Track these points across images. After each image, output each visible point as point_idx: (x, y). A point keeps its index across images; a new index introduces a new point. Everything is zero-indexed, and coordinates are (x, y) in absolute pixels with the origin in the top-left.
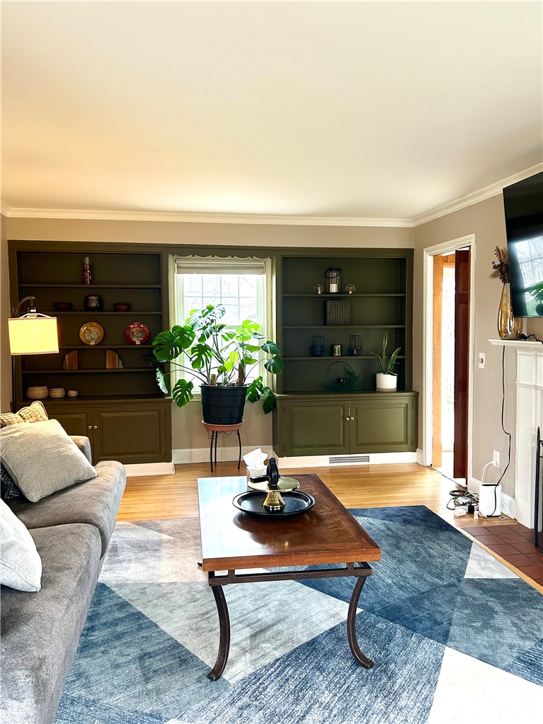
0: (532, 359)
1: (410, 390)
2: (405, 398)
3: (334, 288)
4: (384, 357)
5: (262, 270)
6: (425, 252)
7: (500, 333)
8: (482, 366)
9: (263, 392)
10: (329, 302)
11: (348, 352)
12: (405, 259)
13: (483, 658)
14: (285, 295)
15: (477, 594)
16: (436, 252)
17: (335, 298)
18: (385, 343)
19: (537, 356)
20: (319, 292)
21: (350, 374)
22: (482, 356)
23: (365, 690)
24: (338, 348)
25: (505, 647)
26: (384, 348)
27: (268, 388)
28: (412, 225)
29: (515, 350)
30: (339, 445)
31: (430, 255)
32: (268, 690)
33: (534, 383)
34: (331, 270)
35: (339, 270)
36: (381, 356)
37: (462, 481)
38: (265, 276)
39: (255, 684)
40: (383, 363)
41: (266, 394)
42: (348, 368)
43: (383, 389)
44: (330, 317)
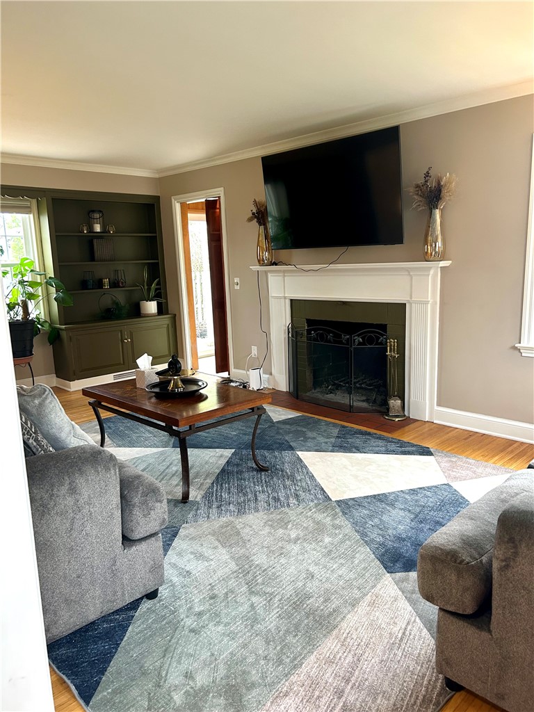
0: (281, 278)
1: (167, 313)
2: (165, 320)
3: (98, 228)
4: (146, 287)
5: (29, 210)
6: (173, 200)
7: (259, 261)
8: (237, 287)
9: (42, 326)
10: (95, 241)
11: (115, 285)
12: (154, 205)
13: (317, 451)
14: (57, 234)
15: (288, 427)
16: (182, 200)
17: (99, 236)
18: (146, 275)
19: (284, 276)
20: (85, 232)
21: (117, 304)
22: (236, 280)
23: (275, 479)
24: (106, 281)
25: (323, 444)
26: (146, 280)
27: (46, 321)
28: (157, 176)
29: (266, 272)
30: (119, 364)
31: (178, 202)
32: (224, 496)
33: (283, 295)
34: (93, 211)
35: (101, 211)
36: (144, 286)
37: (225, 375)
38: (31, 216)
39: (212, 496)
40: (145, 292)
41: (47, 327)
42: (114, 299)
43: (148, 314)
44: (97, 254)
